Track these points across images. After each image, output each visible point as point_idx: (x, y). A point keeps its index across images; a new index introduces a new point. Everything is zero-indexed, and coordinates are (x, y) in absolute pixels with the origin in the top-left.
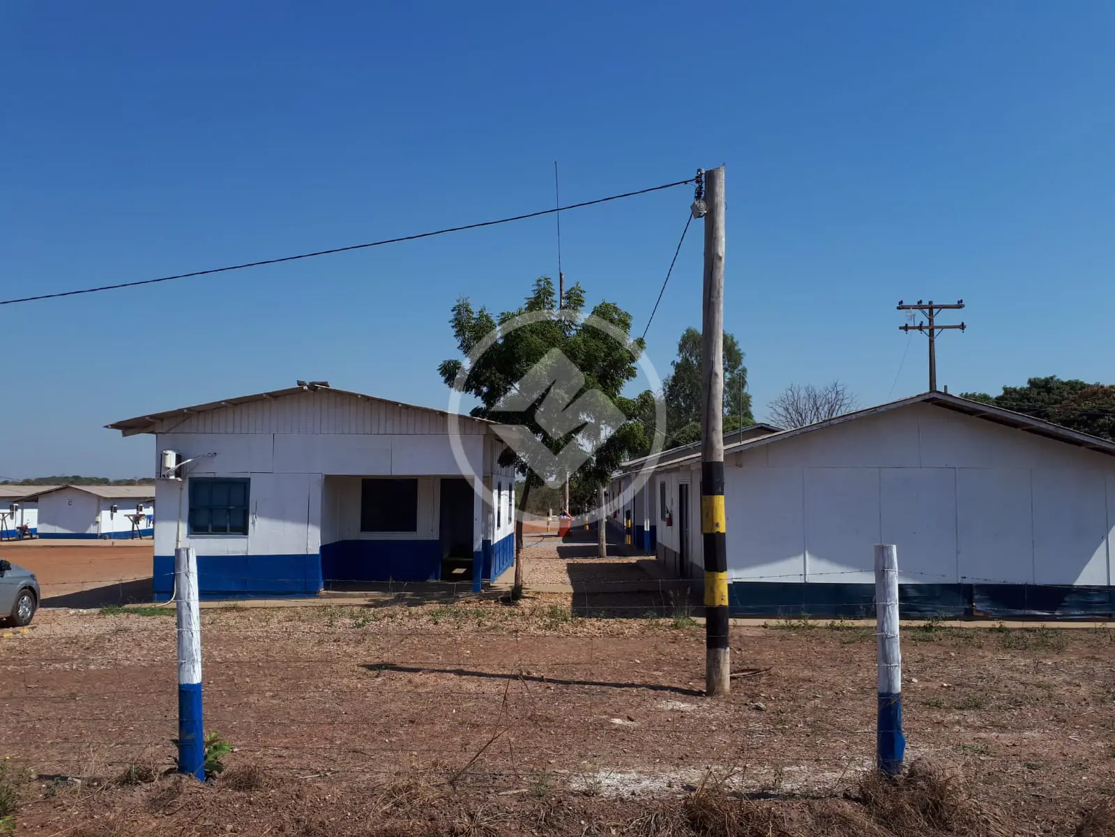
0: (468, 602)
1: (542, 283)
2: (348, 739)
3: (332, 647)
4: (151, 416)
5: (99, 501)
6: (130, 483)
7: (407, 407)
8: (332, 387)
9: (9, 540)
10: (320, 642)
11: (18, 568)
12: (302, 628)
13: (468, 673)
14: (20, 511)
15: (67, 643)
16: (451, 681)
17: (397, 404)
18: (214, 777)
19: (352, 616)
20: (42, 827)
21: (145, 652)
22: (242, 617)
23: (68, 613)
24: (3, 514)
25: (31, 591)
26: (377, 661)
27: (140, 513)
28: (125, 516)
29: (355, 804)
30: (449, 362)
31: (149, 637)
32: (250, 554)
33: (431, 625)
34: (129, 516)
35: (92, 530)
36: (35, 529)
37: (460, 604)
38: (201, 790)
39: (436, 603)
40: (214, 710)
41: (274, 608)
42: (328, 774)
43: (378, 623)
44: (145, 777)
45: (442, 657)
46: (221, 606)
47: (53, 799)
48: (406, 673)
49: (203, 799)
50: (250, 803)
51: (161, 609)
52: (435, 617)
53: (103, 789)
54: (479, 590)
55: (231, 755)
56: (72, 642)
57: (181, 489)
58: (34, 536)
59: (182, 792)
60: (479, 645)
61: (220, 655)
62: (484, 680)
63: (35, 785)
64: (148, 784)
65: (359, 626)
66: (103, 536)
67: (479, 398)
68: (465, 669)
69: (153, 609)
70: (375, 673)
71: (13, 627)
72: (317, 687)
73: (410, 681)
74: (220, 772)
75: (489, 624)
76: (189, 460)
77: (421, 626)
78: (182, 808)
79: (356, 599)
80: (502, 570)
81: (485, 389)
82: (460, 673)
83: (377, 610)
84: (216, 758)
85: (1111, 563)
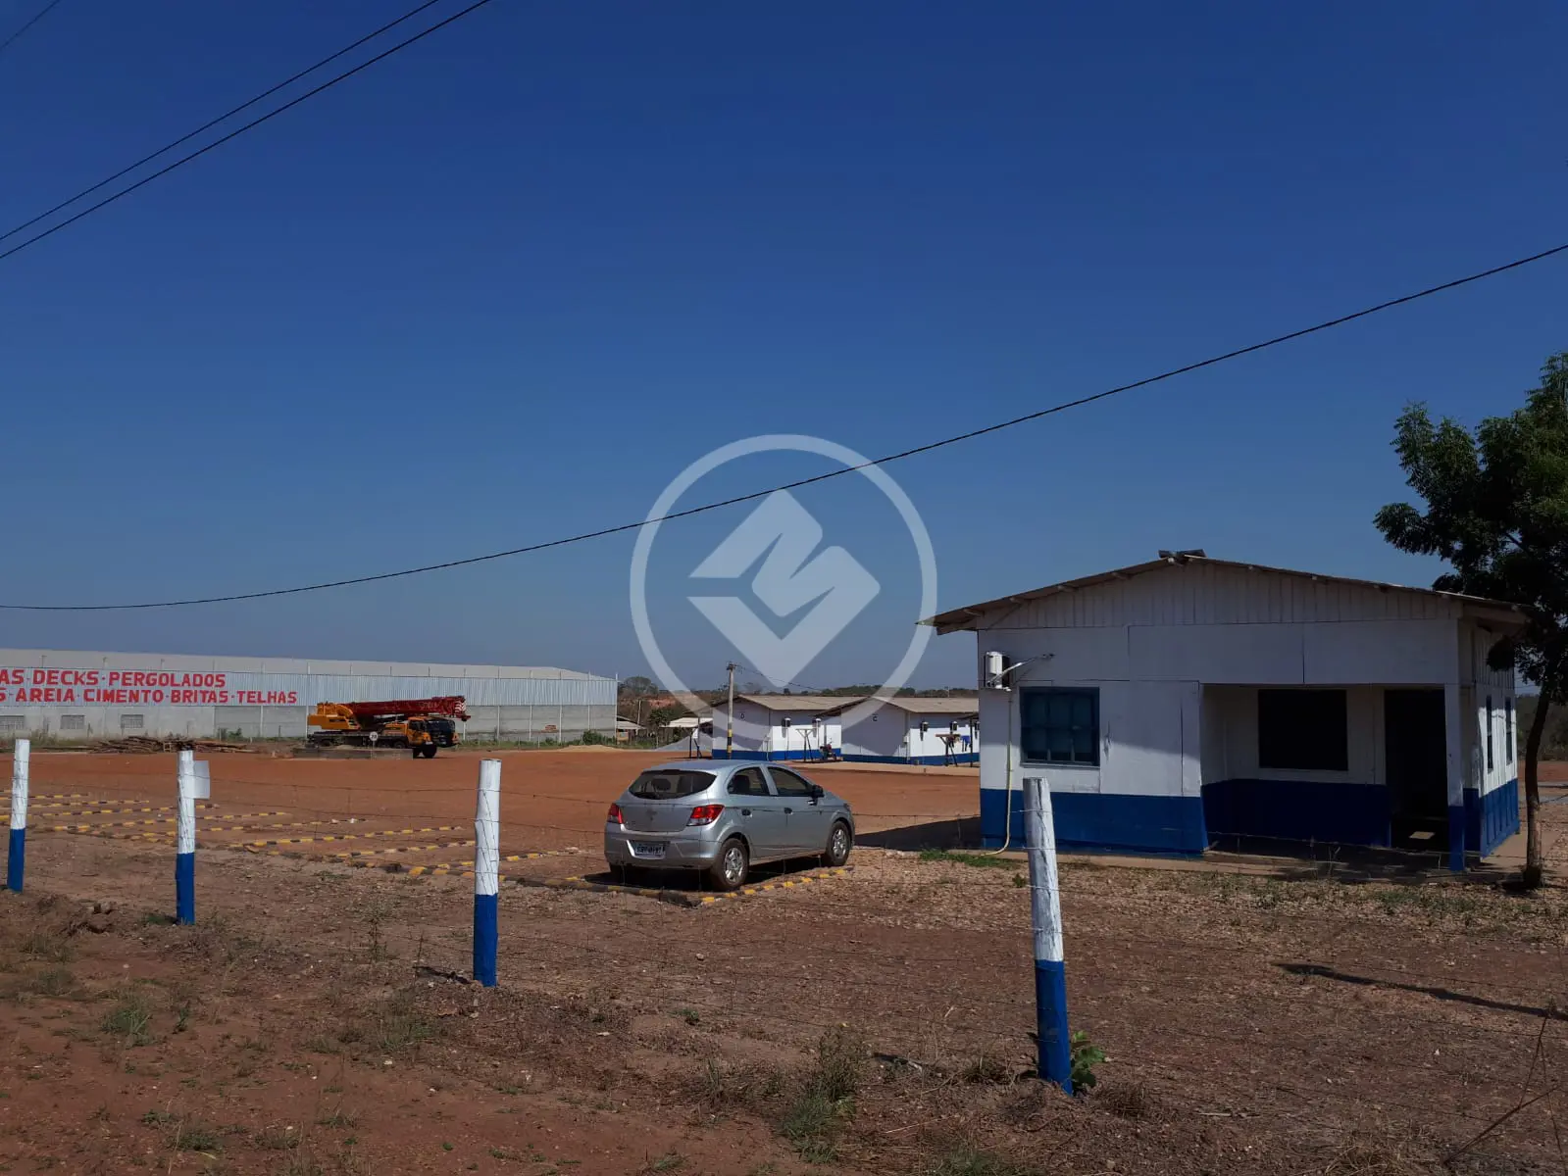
0: (1445, 886)
1: (1558, 364)
2: (1268, 1069)
3: (1228, 933)
4: (972, 608)
5: (907, 715)
6: (940, 694)
7: (1326, 581)
8: (1210, 556)
9: (813, 762)
10: (1211, 924)
11: (831, 797)
12: (1183, 901)
13: (1454, 997)
14: (822, 727)
15: (888, 892)
16: (1430, 1006)
17: (1310, 576)
18: (1085, 1092)
19: (1254, 890)
20: (885, 1117)
21: (978, 913)
22: (1098, 879)
23: (884, 854)
24: (806, 731)
25: (845, 824)
26: (1300, 961)
27: (955, 733)
28: (937, 736)
29: (1291, 1167)
30: (1392, 508)
31: (982, 894)
32: (1103, 791)
33: (1383, 916)
34: (941, 736)
35: (900, 753)
36: (839, 750)
37: (1429, 889)
38: (1070, 1106)
39: (1387, 883)
40: (1074, 1001)
41: (1139, 869)
42: (1244, 1115)
43: (1296, 904)
44: (998, 1077)
45: (1407, 967)
46: (1069, 861)
47: (893, 1085)
48: (1349, 984)
49: (1073, 1118)
50: (1137, 1135)
51: (993, 859)
52: (1388, 903)
53: (948, 1083)
54: (1462, 869)
55: (1102, 1066)
56: (894, 892)
57: (1010, 702)
58: (838, 758)
59: (1045, 1104)
60: (1470, 955)
61: (1073, 927)
62: (1484, 1011)
63: (874, 1064)
64: (1003, 1087)
65: (1266, 906)
66: (914, 761)
67: (1448, 560)
68: (1450, 990)
69: (982, 857)
70: (1300, 978)
71: (829, 867)
72: (1212, 987)
73: (1357, 997)
74: (1092, 1087)
75: (1485, 923)
76: (1019, 664)
77: (1366, 915)
78: (1047, 1125)
79: (1259, 867)
80: (1500, 840)
81: (1457, 546)
82: (1441, 994)
83: (1292, 884)
84: (1086, 1066)
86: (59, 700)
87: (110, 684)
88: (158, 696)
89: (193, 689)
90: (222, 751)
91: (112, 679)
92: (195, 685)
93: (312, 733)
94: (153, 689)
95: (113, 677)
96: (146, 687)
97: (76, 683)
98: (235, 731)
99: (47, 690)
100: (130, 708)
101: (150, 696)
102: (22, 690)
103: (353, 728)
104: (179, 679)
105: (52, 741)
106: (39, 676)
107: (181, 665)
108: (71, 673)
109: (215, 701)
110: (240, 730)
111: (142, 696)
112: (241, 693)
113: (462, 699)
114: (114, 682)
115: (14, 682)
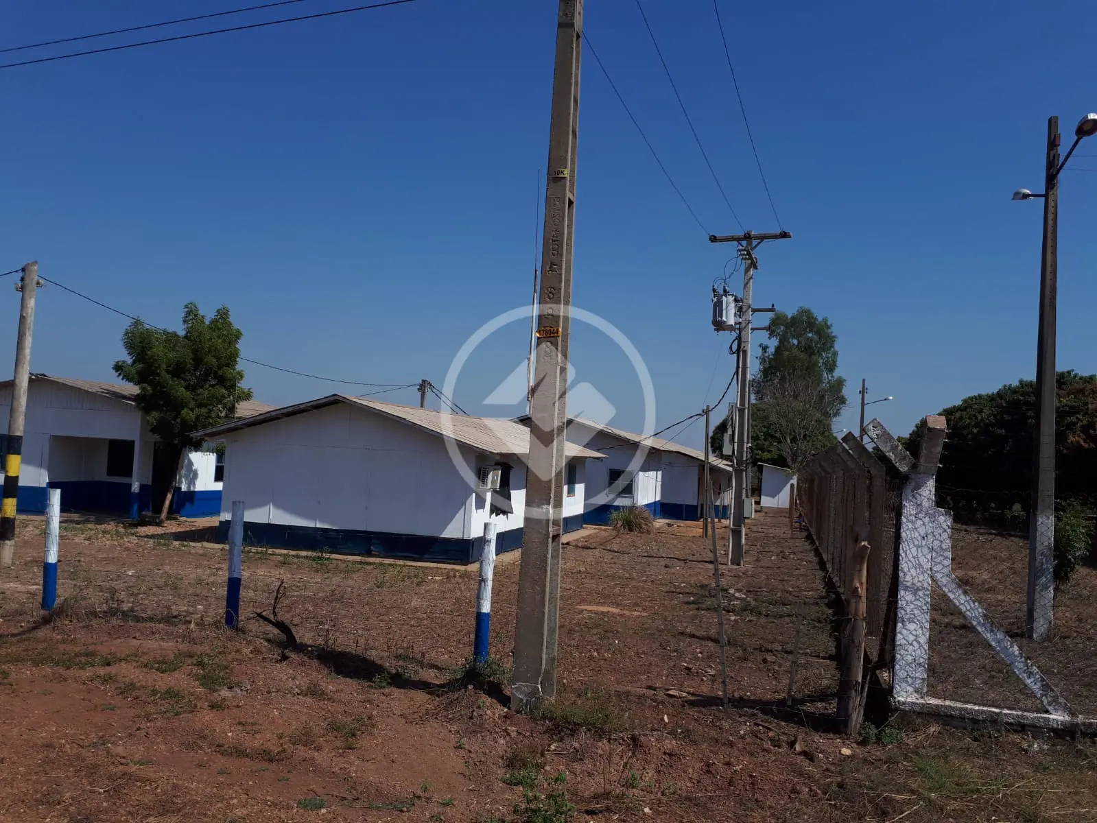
85: (466, 524)
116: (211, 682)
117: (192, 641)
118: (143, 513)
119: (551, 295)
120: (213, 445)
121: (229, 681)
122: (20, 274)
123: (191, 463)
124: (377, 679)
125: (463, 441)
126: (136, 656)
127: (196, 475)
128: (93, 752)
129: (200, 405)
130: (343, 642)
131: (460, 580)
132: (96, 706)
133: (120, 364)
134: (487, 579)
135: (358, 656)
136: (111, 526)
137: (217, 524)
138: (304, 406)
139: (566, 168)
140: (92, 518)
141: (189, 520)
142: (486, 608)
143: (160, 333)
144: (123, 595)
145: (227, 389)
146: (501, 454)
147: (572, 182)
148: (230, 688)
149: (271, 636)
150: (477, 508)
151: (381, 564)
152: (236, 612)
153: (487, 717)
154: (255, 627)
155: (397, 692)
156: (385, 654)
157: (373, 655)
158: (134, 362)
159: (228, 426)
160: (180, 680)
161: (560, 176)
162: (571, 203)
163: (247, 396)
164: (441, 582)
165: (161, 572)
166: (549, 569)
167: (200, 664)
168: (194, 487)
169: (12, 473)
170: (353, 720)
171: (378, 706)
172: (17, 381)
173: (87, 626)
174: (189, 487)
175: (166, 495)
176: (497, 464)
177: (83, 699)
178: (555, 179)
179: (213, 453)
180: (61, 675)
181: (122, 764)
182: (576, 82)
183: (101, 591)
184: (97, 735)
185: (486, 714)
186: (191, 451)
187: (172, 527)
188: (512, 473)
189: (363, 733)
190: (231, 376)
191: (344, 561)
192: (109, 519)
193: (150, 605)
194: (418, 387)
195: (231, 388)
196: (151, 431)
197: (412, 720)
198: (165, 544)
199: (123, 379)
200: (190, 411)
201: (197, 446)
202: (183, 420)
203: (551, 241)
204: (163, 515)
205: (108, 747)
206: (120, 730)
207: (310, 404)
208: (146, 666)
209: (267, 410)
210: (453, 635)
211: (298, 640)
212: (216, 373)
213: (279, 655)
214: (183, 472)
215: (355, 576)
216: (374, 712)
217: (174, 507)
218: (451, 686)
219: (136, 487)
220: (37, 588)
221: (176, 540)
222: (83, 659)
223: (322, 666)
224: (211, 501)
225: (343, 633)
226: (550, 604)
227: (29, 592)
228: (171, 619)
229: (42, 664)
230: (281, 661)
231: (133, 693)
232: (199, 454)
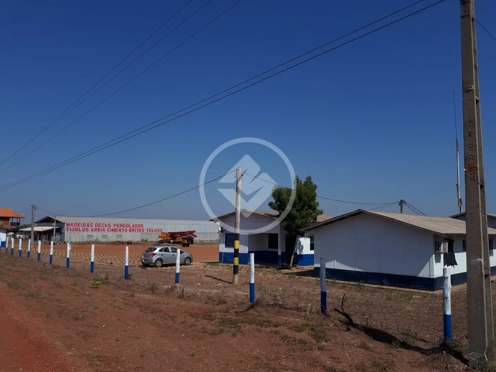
57: (224, 236)
85: (431, 269)
86: (101, 231)
87: (114, 227)
88: (126, 230)
89: (135, 228)
90: (139, 245)
91: (114, 226)
92: (135, 227)
93: (159, 240)
94: (124, 228)
95: (115, 225)
96: (123, 228)
97: (105, 227)
98: (146, 239)
99: (98, 229)
100: (118, 233)
101: (124, 230)
102: (92, 229)
103: (169, 239)
104: (131, 225)
105: (99, 242)
106: (96, 225)
107: (132, 222)
108: (104, 224)
109: (141, 231)
110: (147, 239)
111: (122, 230)
112: (148, 229)
113: (195, 231)
114: (115, 226)
115: (91, 227)
116: (318, 338)
117: (308, 319)
118: (283, 264)
119: (471, 149)
120: (308, 234)
121: (325, 338)
122: (236, 172)
123: (300, 243)
124: (394, 343)
125: (426, 228)
126: (286, 324)
127: (302, 247)
128: (274, 363)
129: (302, 218)
130: (375, 324)
131: (431, 299)
132: (273, 344)
133: (271, 203)
134: (448, 297)
135: (383, 332)
136: (271, 269)
137: (313, 269)
138: (346, 215)
139: (473, 84)
140: (264, 266)
141: (301, 267)
142: (449, 312)
143: (285, 189)
144: (279, 298)
145: (313, 210)
146: (447, 234)
147: (477, 91)
148: (326, 341)
149: (341, 319)
150: (436, 262)
151: (389, 289)
152: (326, 307)
153: (456, 369)
154: (334, 314)
155: (405, 351)
156: (397, 332)
157: (391, 332)
158: (276, 202)
159: (314, 226)
160: (304, 335)
161: (470, 89)
162: (477, 101)
163: (321, 213)
164: (421, 299)
165: (292, 289)
166: (484, 292)
167: (312, 329)
168: (302, 253)
169: (236, 248)
170: (384, 362)
171: (396, 357)
172: (237, 213)
173: (267, 310)
174: (300, 253)
175: (291, 257)
176: (445, 239)
177: (268, 340)
178: (467, 91)
179: (309, 238)
180: (259, 330)
181: (285, 369)
182: (474, 42)
183: (271, 296)
184: (274, 356)
185: (455, 367)
186: (300, 237)
187: (294, 270)
188: (454, 244)
189: (390, 369)
190: (313, 204)
191: (371, 287)
192: (271, 266)
193: (290, 302)
194: (399, 203)
195: (314, 209)
196: (284, 229)
197: (414, 366)
198: (292, 277)
199: (272, 209)
200: (299, 221)
201: (302, 235)
202: (296, 224)
203: (468, 122)
204: (291, 265)
205: (279, 361)
206: (283, 355)
207: (349, 214)
208: (290, 328)
209: (329, 218)
210: (431, 326)
211: (354, 322)
212: (307, 203)
213: (346, 328)
214: (298, 246)
215: (376, 294)
216: (394, 359)
217: (295, 261)
218: (433, 350)
219: (280, 253)
220: (248, 293)
221: (297, 276)
222: (267, 324)
223: (366, 335)
224: (309, 259)
225: (374, 320)
226: (487, 311)
227: (245, 295)
228: (298, 309)
229: (252, 324)
230: (347, 331)
231: (287, 340)
232: (303, 238)
